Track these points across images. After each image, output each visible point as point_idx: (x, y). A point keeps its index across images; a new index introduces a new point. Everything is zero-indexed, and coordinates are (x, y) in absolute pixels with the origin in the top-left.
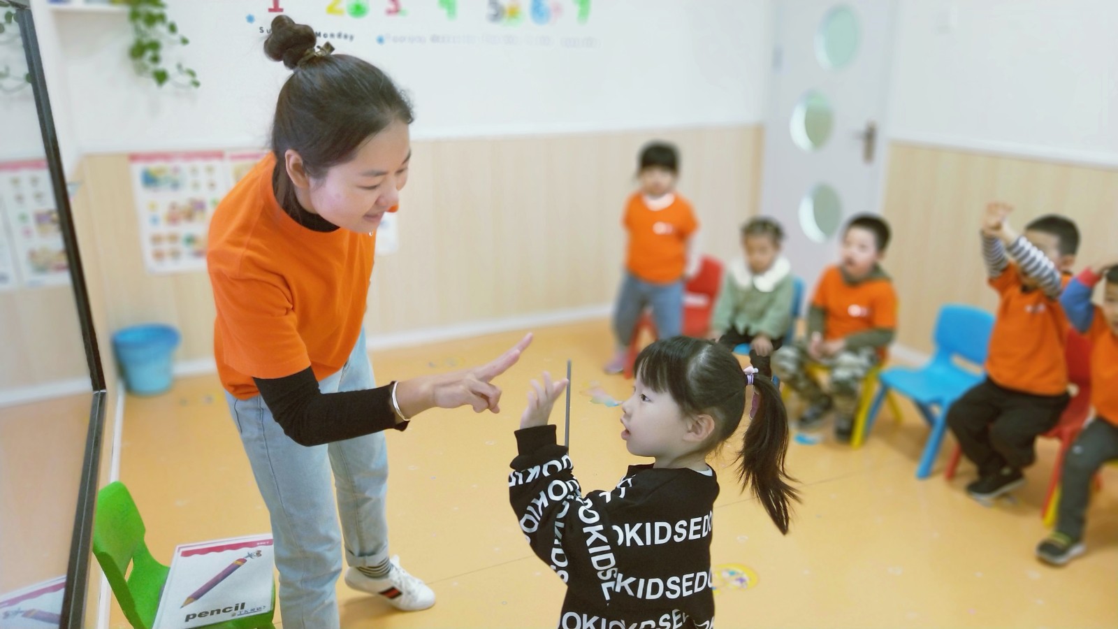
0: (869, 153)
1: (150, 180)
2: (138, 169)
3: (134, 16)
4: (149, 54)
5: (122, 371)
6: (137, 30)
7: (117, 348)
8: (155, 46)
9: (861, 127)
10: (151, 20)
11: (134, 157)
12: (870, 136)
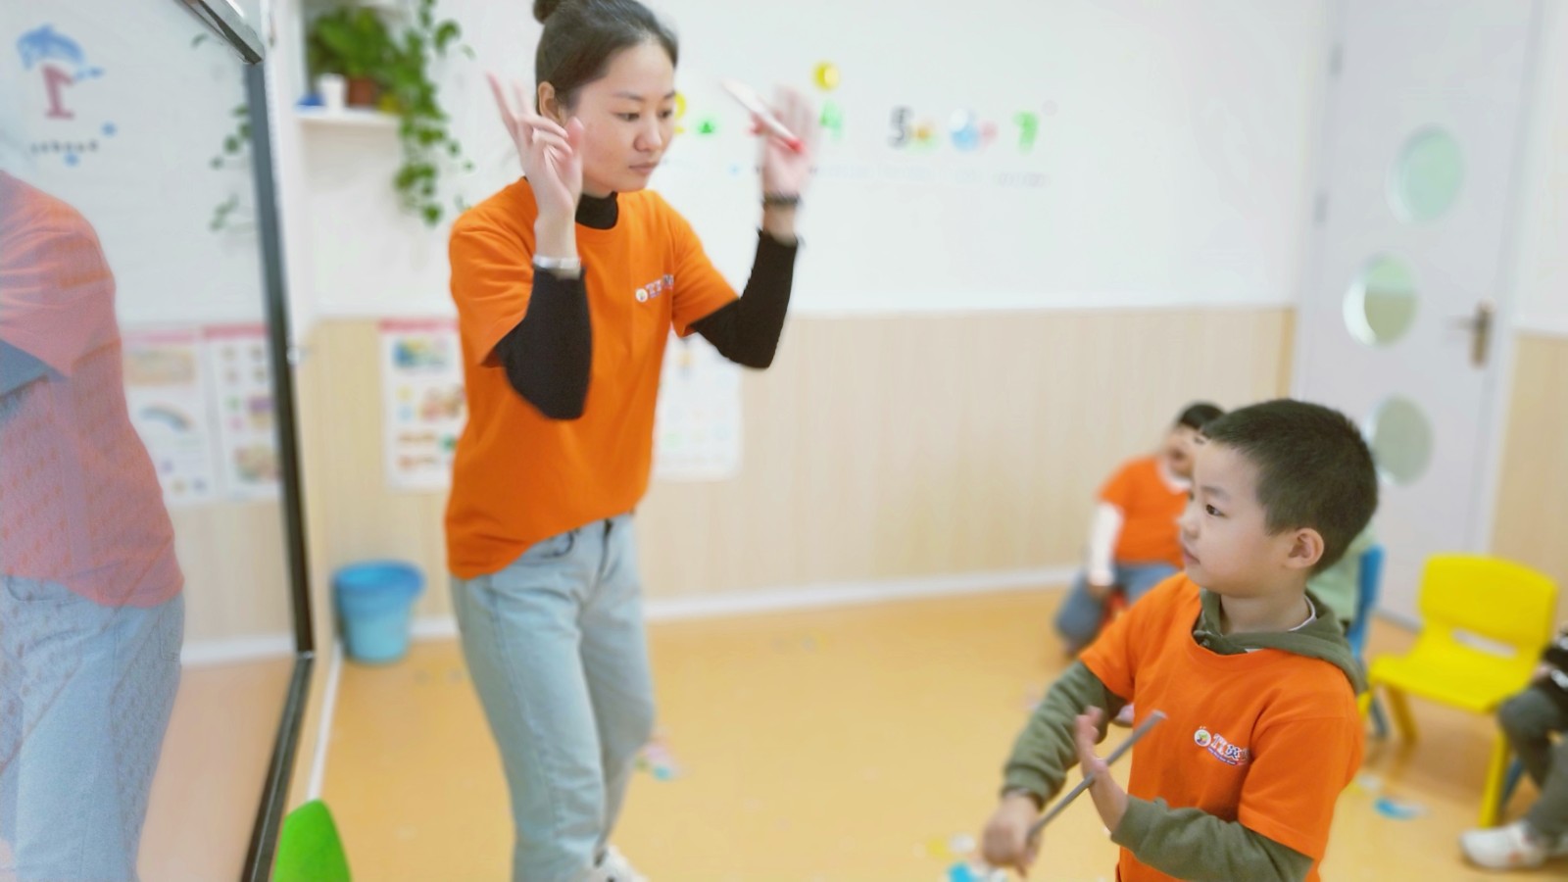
0: (1480, 353)
1: (405, 357)
2: (389, 342)
3: (407, 130)
4: (420, 184)
5: (343, 628)
6: (409, 151)
7: (339, 593)
8: (429, 172)
9: (1469, 311)
10: (429, 137)
11: (387, 325)
12: (1482, 325)
